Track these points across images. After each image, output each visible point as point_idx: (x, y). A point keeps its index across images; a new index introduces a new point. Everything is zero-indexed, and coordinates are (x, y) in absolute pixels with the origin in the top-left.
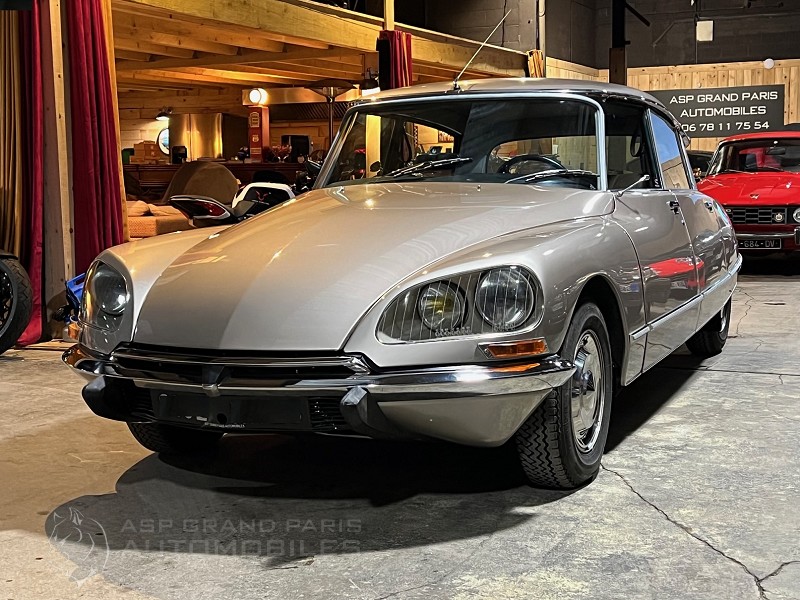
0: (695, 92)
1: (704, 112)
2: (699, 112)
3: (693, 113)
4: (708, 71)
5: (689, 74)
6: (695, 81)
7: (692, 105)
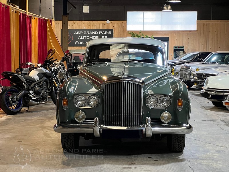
0: (83, 30)
1: (86, 37)
2: (84, 37)
3: (82, 38)
4: (87, 23)
5: (81, 24)
6: (83, 26)
7: (82, 35)
